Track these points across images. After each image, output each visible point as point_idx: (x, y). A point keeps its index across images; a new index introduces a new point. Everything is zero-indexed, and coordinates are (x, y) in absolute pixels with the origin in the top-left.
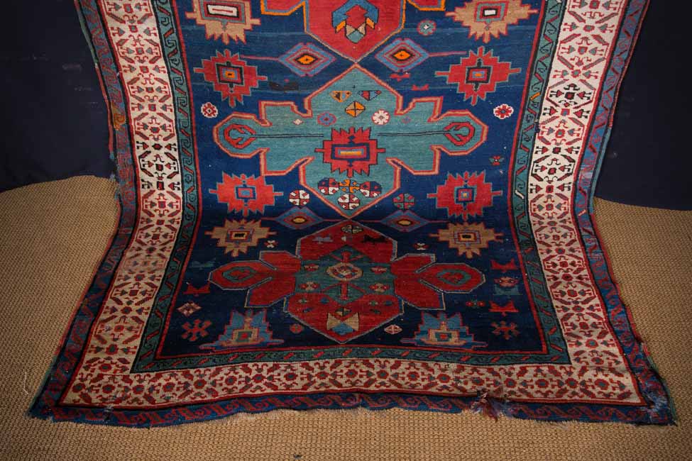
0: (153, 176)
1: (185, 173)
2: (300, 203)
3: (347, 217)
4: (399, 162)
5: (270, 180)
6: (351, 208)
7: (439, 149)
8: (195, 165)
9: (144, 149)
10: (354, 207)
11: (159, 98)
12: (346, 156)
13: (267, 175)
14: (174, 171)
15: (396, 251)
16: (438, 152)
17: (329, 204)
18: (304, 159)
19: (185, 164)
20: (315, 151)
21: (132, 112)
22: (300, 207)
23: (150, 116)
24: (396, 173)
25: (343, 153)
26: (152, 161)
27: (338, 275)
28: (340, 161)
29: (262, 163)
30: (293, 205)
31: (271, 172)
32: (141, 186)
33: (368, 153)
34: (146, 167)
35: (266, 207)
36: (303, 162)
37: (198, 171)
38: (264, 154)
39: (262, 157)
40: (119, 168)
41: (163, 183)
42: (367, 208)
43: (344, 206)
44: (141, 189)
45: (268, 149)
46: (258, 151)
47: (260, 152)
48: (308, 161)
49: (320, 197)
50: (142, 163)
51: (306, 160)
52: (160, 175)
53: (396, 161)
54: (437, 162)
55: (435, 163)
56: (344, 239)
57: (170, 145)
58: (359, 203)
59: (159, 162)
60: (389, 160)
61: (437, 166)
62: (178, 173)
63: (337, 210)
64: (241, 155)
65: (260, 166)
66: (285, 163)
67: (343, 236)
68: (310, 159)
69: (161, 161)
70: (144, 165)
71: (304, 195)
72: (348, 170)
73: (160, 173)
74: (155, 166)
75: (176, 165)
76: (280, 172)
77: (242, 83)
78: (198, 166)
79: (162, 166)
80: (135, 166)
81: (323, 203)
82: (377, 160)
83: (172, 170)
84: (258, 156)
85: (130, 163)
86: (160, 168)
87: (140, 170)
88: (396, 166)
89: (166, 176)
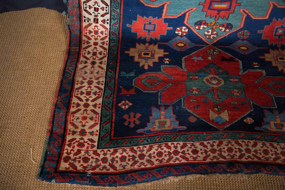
0: (91, 14)
1: (113, 14)
2: (181, 34)
3: (209, 44)
4: (247, 12)
5: (166, 20)
6: (211, 38)
7: (273, 4)
8: (120, 9)
10: (214, 37)
12: (218, 8)
13: (166, 17)
14: (106, 12)
15: (242, 68)
16: (272, 5)
17: (199, 35)
18: (191, 9)
19: (114, 9)
20: (199, 4)
22: (181, 36)
24: (243, 18)
25: (216, 6)
26: (91, 5)
27: (210, 83)
28: (213, 11)
29: (165, 10)
30: (177, 35)
31: (168, 16)
32: (83, 21)
33: (231, 6)
34: (88, 9)
35: (161, 36)
36: (190, 10)
37: (122, 13)
38: (167, 6)
39: (165, 7)
40: (69, 9)
41: (98, 19)
42: (221, 38)
43: (207, 37)
44: (83, 23)
45: (170, 3)
46: (164, 3)
47: (165, 4)
48: (193, 10)
49: (194, 31)
50: (85, 6)
51: (192, 9)
52: (96, 14)
53: (245, 10)
54: (269, 12)
55: (268, 12)
56: (210, 58)
58: (217, 35)
59: (96, 6)
60: (241, 10)
61: (268, 15)
62: (108, 13)
63: (203, 39)
64: (153, 5)
65: (163, 12)
66: (179, 11)
67: (209, 57)
68: (195, 9)
69: (98, 5)
70: (86, 8)
71: (185, 29)
72: (216, 16)
73: (96, 13)
74: (93, 8)
75: (107, 9)
76: (173, 16)
78: (122, 10)
79: (98, 9)
80: (80, 7)
81: (195, 34)
82: (234, 11)
83: (105, 12)
84: (163, 6)
85: (77, 6)
86: (96, 10)
87: (83, 10)
88: (244, 14)
89: (100, 15)
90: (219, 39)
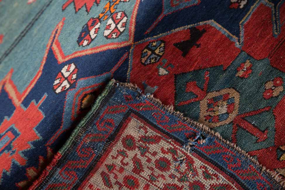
2: (69, 82)
3: (129, 44)
6: (122, 30)
10: (125, 25)
13: (23, 99)
15: (228, 32)
17: (98, 50)
18: (54, 33)
20: (63, 10)
22: (73, 86)
27: (219, 118)
29: (12, 94)
31: (26, 91)
35: (37, 129)
38: (11, 82)
39: (8, 87)
42: (135, 13)
43: (114, 36)
47: (4, 85)
48: (59, 30)
49: (83, 54)
51: (57, 31)
56: (163, 71)
58: (126, 16)
63: (111, 47)
65: (11, 100)
67: (157, 70)
71: (68, 71)
76: (34, 80)
81: (92, 55)
90: (134, 16)
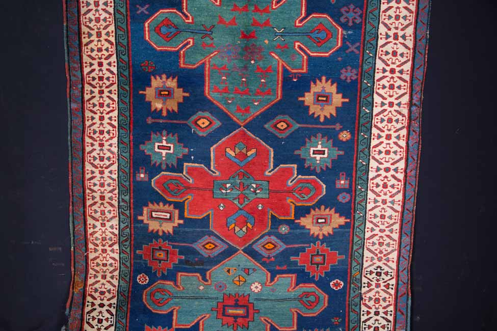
0: (94, 327)
1: (118, 325)
4: (269, 321)
7: (296, 312)
8: (126, 320)
9: (92, 307)
11: (110, 271)
12: (233, 314)
13: (177, 327)
14: (110, 324)
16: (295, 313)
18: (204, 316)
19: (119, 319)
20: (212, 310)
21: (89, 280)
23: (101, 283)
24: (267, 328)
25: (230, 311)
26: (95, 317)
28: (228, 318)
29: (174, 318)
31: (180, 325)
33: (248, 312)
34: (91, 321)
36: (203, 318)
37: (128, 324)
38: (177, 311)
39: (175, 313)
40: (70, 321)
45: (180, 307)
46: (173, 308)
47: (174, 309)
48: (206, 318)
50: (88, 317)
51: (205, 317)
52: (99, 327)
53: (267, 319)
54: (295, 321)
55: (293, 321)
57: (111, 304)
59: (100, 317)
60: (262, 319)
61: (295, 325)
62: (112, 325)
64: (161, 311)
65: (172, 320)
66: (190, 319)
68: (208, 315)
69: (102, 316)
70: (89, 319)
72: (233, 324)
73: (99, 325)
74: (97, 320)
75: (112, 320)
76: (185, 325)
77: (167, 261)
78: (128, 320)
79: (102, 320)
80: (82, 319)
82: (253, 318)
83: (109, 323)
84: (172, 312)
85: (79, 317)
86: (100, 321)
87: (85, 322)
88: (267, 323)
89: (104, 327)
